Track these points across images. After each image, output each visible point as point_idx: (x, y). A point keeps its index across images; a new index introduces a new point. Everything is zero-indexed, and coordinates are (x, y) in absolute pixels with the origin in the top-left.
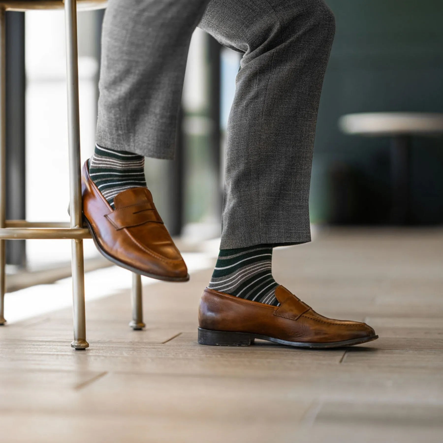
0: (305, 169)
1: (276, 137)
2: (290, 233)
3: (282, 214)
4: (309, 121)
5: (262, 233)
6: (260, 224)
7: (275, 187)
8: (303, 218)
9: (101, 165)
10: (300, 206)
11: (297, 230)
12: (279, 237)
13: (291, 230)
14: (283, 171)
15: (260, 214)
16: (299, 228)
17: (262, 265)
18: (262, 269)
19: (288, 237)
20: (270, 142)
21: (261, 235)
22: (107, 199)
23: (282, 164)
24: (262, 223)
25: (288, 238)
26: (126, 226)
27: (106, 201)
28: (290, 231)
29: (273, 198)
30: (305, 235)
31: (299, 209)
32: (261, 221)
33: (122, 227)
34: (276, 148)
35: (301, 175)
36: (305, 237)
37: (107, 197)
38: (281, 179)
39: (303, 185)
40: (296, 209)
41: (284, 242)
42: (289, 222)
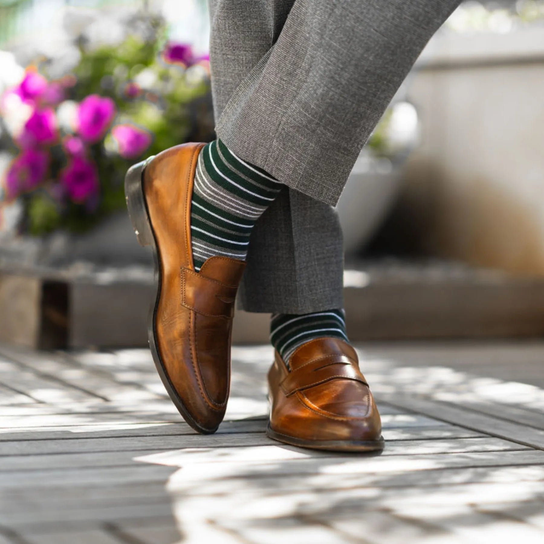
0: (379, 98)
1: (355, 23)
2: (310, 181)
3: (312, 148)
4: (423, 28)
5: (271, 156)
6: (275, 140)
7: (318, 100)
8: (341, 169)
10: (345, 149)
11: (324, 182)
12: (290, 177)
13: (313, 177)
14: (341, 84)
15: (281, 127)
16: (327, 180)
17: (242, 206)
18: (238, 212)
19: (304, 185)
20: (343, 26)
21: (269, 157)
23: (346, 72)
24: (277, 141)
25: (302, 186)
28: (312, 179)
29: (309, 117)
30: (331, 194)
31: (342, 152)
32: (278, 138)
34: (349, 43)
35: (370, 104)
36: (330, 197)
38: (333, 95)
39: (365, 120)
40: (338, 151)
41: (294, 189)
42: (317, 166)
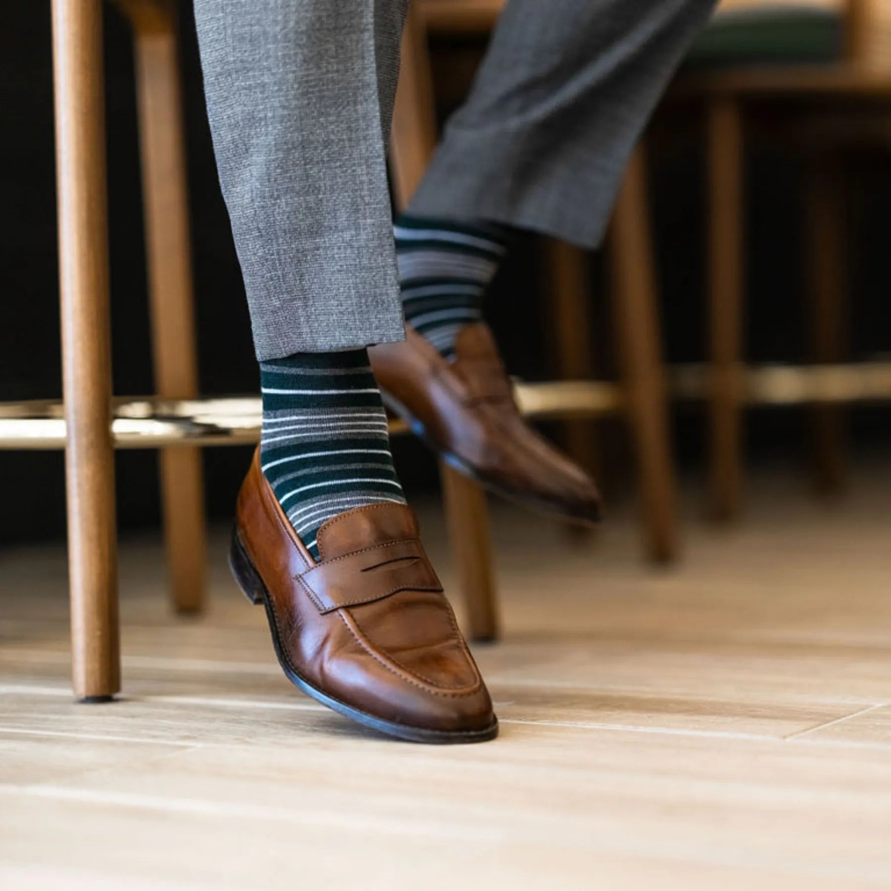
9: (278, 439)
22: (298, 531)
26: (343, 604)
27: (298, 535)
33: (335, 606)
37: (300, 525)
